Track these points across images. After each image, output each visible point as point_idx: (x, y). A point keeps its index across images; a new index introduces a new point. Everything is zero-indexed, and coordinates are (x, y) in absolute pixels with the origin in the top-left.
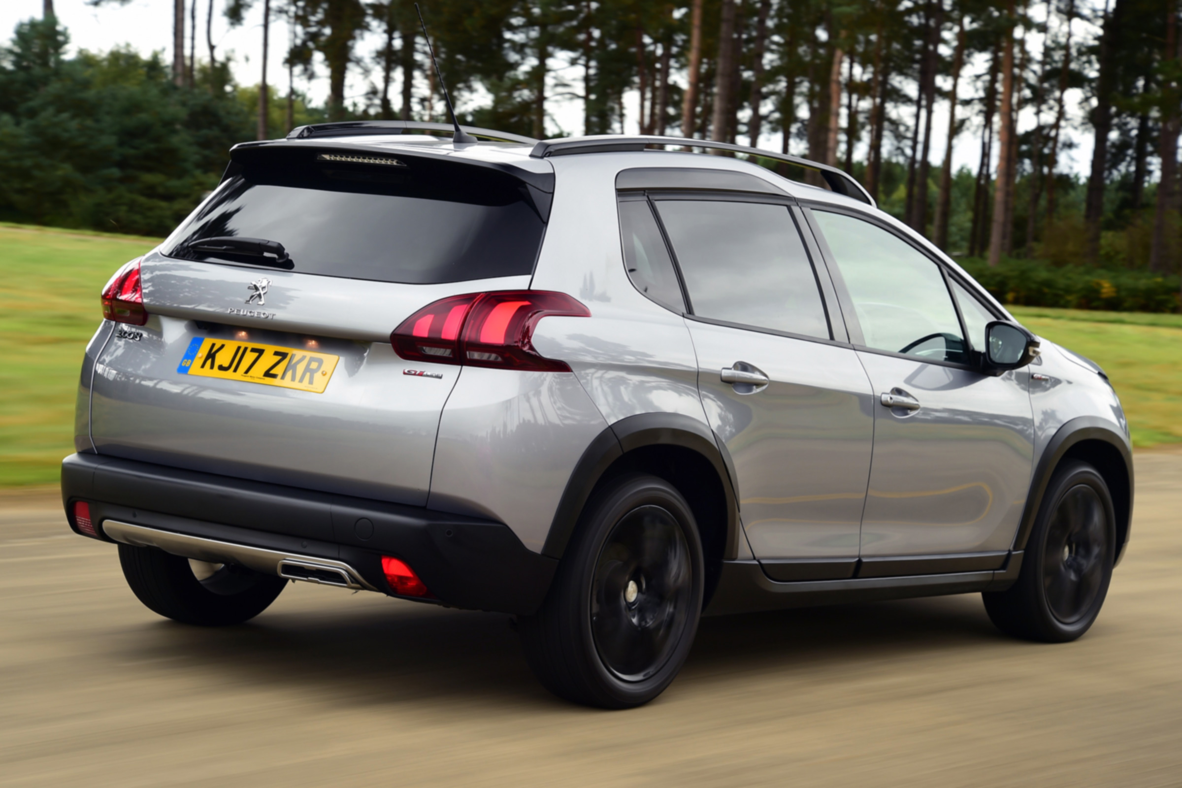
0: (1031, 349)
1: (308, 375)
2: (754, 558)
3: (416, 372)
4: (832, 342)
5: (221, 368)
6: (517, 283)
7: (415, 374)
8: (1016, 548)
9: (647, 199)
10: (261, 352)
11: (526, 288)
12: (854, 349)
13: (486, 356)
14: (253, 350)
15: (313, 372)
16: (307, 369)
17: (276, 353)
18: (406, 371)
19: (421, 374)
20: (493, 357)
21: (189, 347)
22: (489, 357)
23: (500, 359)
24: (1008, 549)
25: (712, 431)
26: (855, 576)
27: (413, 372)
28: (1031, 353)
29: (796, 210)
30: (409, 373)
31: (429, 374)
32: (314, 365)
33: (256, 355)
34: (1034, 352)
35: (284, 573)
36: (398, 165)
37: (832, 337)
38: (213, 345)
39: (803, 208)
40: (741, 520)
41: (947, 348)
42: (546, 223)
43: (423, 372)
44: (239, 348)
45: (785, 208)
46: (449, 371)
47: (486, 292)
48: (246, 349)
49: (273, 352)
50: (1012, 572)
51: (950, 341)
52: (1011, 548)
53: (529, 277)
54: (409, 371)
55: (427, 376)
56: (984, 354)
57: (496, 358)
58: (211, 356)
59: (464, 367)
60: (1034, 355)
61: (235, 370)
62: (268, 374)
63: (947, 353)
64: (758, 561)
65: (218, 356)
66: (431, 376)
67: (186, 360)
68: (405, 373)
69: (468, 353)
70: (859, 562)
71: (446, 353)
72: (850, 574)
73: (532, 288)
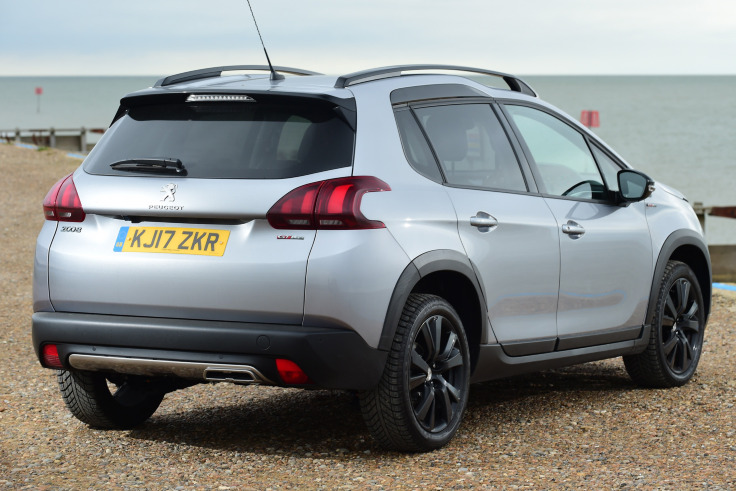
0: (650, 186)
1: (210, 245)
2: (497, 342)
3: (286, 237)
4: (528, 193)
5: (146, 246)
6: (343, 172)
7: (285, 238)
8: (646, 323)
9: (409, 109)
10: (173, 233)
11: (350, 175)
12: (542, 197)
13: (331, 222)
14: (167, 232)
15: (213, 243)
16: (209, 241)
17: (184, 233)
18: (279, 237)
19: (289, 238)
20: (336, 222)
21: (119, 234)
22: (334, 223)
23: (341, 223)
24: (641, 325)
25: (469, 259)
26: (556, 350)
27: (284, 237)
28: (650, 190)
29: (496, 106)
30: (281, 238)
31: (295, 237)
32: (213, 238)
33: (170, 235)
34: (652, 188)
35: (208, 377)
36: (249, 100)
37: (528, 190)
38: (137, 231)
39: (500, 105)
40: (488, 318)
41: (592, 190)
42: (355, 131)
43: (291, 236)
44: (156, 232)
45: (488, 105)
46: (309, 235)
47: (326, 180)
48: (161, 232)
49: (182, 232)
50: (644, 340)
51: (594, 185)
52: (644, 324)
53: (351, 168)
54: (281, 237)
55: (294, 239)
56: (617, 192)
57: (338, 223)
58: (137, 238)
59: (318, 231)
60: (652, 190)
61: (157, 246)
62: (181, 247)
63: (593, 193)
64: (500, 344)
65: (142, 238)
66: (296, 239)
67: (118, 243)
68: (278, 238)
69: (320, 221)
70: (558, 340)
71: (304, 222)
72: (553, 349)
73: (354, 175)
